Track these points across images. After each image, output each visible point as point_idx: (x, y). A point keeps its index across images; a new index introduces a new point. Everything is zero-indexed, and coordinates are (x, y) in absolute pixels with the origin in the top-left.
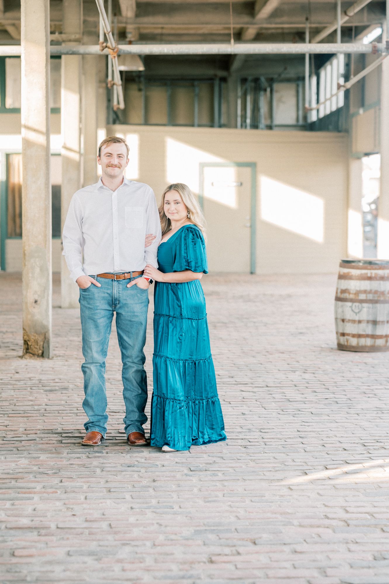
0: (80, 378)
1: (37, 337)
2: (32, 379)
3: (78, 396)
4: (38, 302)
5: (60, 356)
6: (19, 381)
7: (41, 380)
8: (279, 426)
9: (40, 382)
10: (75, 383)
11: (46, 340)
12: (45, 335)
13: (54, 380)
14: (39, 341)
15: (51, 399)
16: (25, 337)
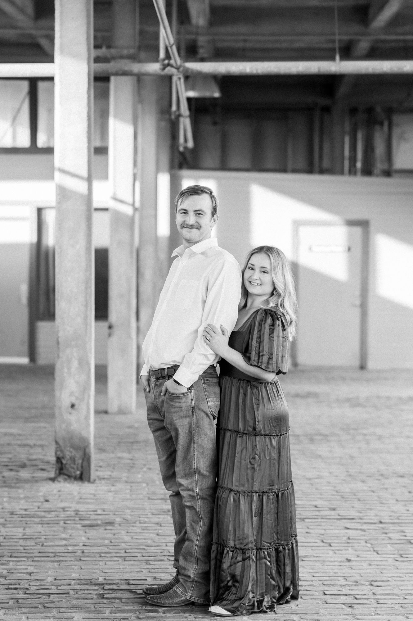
0: (129, 509)
1: (74, 453)
2: (66, 509)
3: (128, 534)
4: (76, 407)
5: (104, 479)
6: (49, 512)
7: (78, 511)
8: (397, 577)
9: (77, 514)
10: (124, 516)
11: (86, 458)
12: (85, 450)
13: (96, 511)
14: (76, 459)
15: (90, 537)
16: (58, 453)
